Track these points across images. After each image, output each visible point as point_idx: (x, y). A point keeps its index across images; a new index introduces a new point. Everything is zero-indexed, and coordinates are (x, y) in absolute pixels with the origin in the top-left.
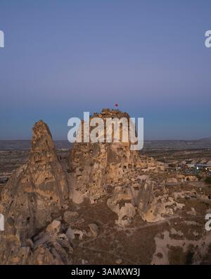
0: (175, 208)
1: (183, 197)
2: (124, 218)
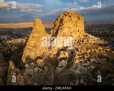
0: (89, 68)
1: (97, 62)
2: (60, 67)
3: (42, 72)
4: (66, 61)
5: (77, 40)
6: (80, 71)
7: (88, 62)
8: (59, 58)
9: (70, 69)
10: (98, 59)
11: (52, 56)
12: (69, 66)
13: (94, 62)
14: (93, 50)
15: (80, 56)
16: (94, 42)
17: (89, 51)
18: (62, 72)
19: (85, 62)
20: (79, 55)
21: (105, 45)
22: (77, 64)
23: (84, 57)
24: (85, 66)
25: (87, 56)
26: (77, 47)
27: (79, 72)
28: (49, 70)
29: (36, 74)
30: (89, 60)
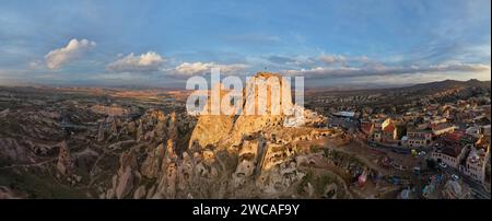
2: (238, 175)
3: (206, 176)
4: (250, 163)
5: (279, 119)
6: (276, 188)
7: (293, 163)
8: (240, 154)
9: (257, 183)
10: (311, 155)
11: (231, 148)
12: (255, 174)
13: (304, 164)
14: (303, 137)
15: (279, 153)
16: (307, 121)
17: (297, 139)
18: (240, 187)
19: (287, 166)
20: (275, 150)
21: (323, 125)
22: (270, 171)
23: (285, 154)
24: (286, 175)
25: (290, 150)
26: (275, 132)
27: (274, 191)
28: (219, 175)
29: (197, 176)
30: (294, 161)
